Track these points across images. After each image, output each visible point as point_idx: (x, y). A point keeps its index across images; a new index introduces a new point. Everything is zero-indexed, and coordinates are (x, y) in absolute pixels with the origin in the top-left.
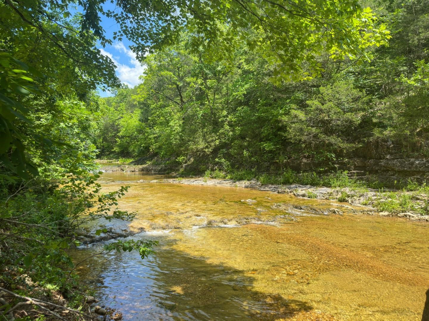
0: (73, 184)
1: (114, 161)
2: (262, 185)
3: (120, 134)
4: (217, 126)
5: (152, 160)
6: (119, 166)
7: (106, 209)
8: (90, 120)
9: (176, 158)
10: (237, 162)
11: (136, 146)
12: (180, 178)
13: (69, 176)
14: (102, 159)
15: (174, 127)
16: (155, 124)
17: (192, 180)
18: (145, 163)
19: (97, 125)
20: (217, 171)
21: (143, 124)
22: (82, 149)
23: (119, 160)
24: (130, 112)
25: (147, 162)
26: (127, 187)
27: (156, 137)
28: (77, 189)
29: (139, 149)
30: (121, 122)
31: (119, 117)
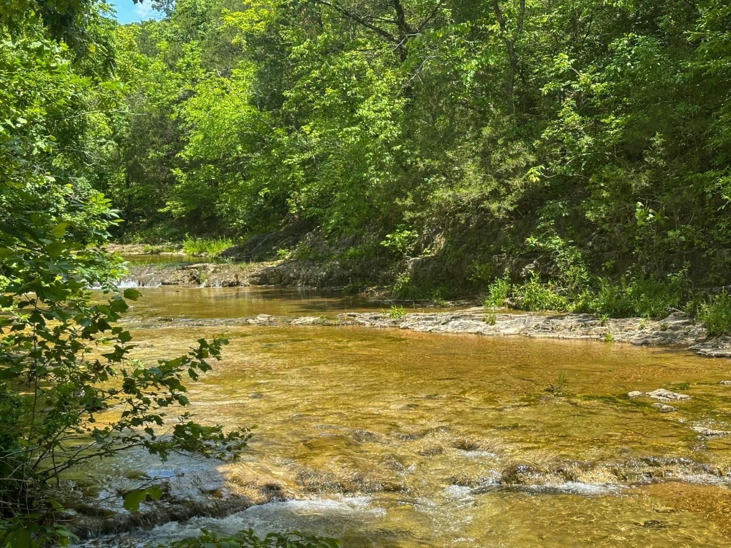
0: (40, 329)
1: (167, 250)
2: (711, 335)
3: (186, 154)
4: (534, 113)
5: (295, 242)
6: (183, 264)
7: (149, 419)
8: (84, 107)
9: (383, 237)
10: (610, 249)
11: (240, 195)
12: (394, 310)
13: (26, 304)
14: (128, 242)
15: (372, 122)
16: (304, 114)
17: (443, 315)
18: (273, 256)
19: (109, 124)
20: (533, 284)
21: (266, 115)
22: (61, 207)
23: (185, 244)
24: (219, 73)
25: (281, 251)
26: (217, 343)
27: (310, 160)
28: (51, 346)
29: (250, 203)
30: (191, 111)
31: (180, 91)
